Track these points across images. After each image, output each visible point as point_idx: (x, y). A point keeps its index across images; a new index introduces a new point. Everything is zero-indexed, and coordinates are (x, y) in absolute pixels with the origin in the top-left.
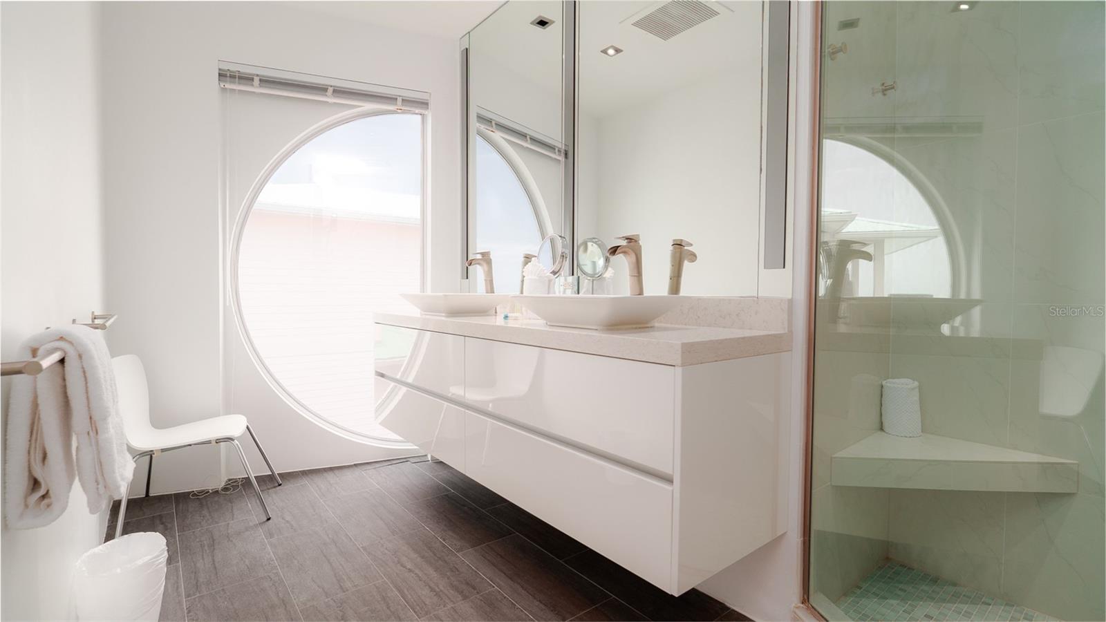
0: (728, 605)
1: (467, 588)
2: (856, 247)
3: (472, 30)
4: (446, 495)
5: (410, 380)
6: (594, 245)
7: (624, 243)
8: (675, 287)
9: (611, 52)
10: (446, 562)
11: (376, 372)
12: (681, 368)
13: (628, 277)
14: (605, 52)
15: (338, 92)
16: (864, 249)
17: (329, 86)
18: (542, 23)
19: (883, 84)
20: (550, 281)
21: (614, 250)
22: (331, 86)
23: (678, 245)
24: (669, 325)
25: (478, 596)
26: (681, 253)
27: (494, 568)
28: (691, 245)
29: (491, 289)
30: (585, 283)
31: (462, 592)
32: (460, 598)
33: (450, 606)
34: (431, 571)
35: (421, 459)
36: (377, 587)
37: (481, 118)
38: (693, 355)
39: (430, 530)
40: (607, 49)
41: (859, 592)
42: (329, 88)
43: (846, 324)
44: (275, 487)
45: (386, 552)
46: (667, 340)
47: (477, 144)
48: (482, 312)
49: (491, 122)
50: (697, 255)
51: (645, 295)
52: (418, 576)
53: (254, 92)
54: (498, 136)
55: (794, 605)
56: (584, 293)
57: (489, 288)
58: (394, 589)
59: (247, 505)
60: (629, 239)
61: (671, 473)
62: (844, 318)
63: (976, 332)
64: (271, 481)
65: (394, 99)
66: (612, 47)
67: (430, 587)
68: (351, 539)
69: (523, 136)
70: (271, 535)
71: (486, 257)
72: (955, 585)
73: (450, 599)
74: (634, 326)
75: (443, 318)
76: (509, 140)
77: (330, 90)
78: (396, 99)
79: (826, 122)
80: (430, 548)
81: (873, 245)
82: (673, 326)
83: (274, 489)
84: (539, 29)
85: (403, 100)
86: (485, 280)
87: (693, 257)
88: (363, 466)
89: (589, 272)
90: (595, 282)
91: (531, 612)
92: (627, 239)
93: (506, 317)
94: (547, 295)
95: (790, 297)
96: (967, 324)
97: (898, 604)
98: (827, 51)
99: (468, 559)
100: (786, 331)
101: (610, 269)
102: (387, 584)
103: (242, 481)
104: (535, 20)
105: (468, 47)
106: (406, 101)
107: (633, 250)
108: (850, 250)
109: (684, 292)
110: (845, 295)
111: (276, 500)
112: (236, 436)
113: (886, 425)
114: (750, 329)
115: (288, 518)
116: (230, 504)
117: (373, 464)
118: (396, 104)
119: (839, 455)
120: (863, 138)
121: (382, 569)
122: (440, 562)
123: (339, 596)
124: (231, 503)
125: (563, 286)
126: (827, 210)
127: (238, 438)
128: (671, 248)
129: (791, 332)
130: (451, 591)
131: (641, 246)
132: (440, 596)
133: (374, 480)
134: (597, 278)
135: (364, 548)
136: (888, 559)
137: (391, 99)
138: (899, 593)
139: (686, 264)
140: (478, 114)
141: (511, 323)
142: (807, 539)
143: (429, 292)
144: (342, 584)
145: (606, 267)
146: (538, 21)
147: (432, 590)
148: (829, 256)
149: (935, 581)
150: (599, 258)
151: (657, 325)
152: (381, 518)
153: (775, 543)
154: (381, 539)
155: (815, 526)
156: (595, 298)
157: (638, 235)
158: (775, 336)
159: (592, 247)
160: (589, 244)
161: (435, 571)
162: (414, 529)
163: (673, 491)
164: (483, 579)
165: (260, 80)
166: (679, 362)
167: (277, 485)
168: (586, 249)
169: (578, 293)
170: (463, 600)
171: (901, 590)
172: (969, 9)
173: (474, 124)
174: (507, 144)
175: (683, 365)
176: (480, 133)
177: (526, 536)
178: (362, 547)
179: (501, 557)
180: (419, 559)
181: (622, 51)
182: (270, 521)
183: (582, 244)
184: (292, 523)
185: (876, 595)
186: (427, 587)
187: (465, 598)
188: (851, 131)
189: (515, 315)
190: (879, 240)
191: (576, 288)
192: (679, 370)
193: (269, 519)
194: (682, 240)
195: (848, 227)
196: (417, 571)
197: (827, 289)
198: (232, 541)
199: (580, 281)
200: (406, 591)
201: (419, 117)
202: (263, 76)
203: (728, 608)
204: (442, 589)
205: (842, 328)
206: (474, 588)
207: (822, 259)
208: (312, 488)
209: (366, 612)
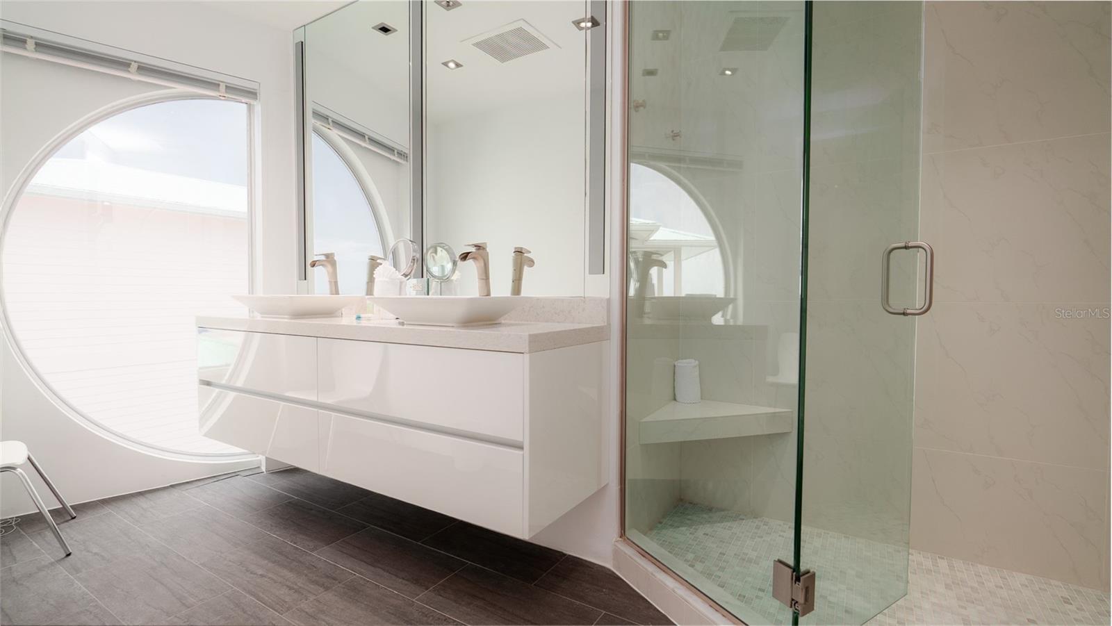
0: (564, 552)
1: (328, 580)
2: (654, 257)
3: (308, 24)
4: (290, 503)
5: (239, 384)
6: (444, 250)
7: (473, 250)
8: (517, 289)
9: (452, 65)
10: (300, 562)
11: (200, 380)
12: (528, 355)
13: (477, 280)
14: (446, 64)
15: (144, 69)
16: (660, 258)
17: (132, 61)
18: (385, 30)
19: (673, 131)
20: (401, 283)
21: (465, 257)
22: (135, 62)
23: (519, 252)
24: (512, 322)
25: (340, 585)
26: (521, 258)
27: (353, 559)
28: (530, 252)
29: (335, 290)
30: (434, 284)
31: (323, 585)
32: (322, 589)
33: (312, 598)
34: (285, 572)
35: (253, 471)
36: (227, 597)
37: (316, 114)
38: (539, 344)
39: (276, 536)
40: (448, 62)
41: (660, 526)
42: (133, 63)
43: (648, 318)
44: (67, 521)
45: (231, 564)
46: (515, 332)
47: (314, 142)
48: (329, 313)
49: (328, 119)
50: (535, 262)
51: (492, 295)
52: (272, 579)
53: (27, 57)
54: (335, 134)
55: (614, 540)
56: (433, 294)
57: (334, 288)
58: (247, 595)
59: (32, 545)
60: (478, 247)
61: (521, 440)
62: (649, 313)
63: (740, 322)
64: (62, 514)
65: (215, 84)
66: (453, 61)
67: (287, 586)
68: (184, 558)
69: (361, 136)
70: (77, 570)
71: (330, 259)
72: (723, 510)
73: (311, 592)
74: (488, 323)
75: (286, 320)
76: (346, 139)
77: (134, 66)
78: (219, 85)
79: (634, 150)
80: (280, 553)
81: (673, 252)
82: (517, 322)
83: (67, 523)
84: (381, 34)
85: (226, 86)
86: (329, 281)
87: (531, 263)
88: (183, 486)
89: (437, 275)
90: (443, 284)
91: (395, 589)
92: (476, 246)
93: (359, 318)
94: (399, 297)
95: (608, 297)
96: (734, 316)
97: (687, 530)
98: (632, 105)
99: (324, 556)
100: (606, 324)
101: (456, 272)
102: (238, 592)
103: (16, 521)
104: (378, 25)
105: (303, 41)
106: (229, 88)
107: (482, 257)
108: (651, 259)
109: (524, 293)
110: (648, 296)
111: (72, 534)
112: (19, 464)
113: (678, 397)
114: (579, 323)
115: (95, 550)
116: (6, 548)
117: (196, 483)
118: (219, 91)
119: (644, 420)
120: (662, 165)
121: (230, 580)
122: (295, 563)
123: (183, 612)
124: (7, 546)
125: (412, 287)
126: (634, 221)
127: (21, 466)
128: (513, 254)
129: (609, 324)
130: (312, 586)
131: (488, 253)
132: (300, 592)
133: (200, 498)
134: (445, 280)
135: (203, 565)
136: (681, 500)
137: (214, 85)
138: (688, 522)
139: (526, 269)
140: (313, 109)
141: (363, 323)
142: (623, 486)
143: (260, 293)
144: (184, 602)
145: (453, 271)
146: (381, 26)
147: (290, 588)
148: (637, 262)
149: (710, 510)
150: (448, 263)
151: (503, 322)
152: (217, 534)
153: (601, 492)
154: (222, 553)
155: (629, 476)
156: (445, 299)
157: (485, 243)
158: (598, 328)
159: (441, 253)
160: (439, 249)
161: (290, 572)
162: (259, 539)
163: (523, 455)
164: (343, 570)
165: (37, 44)
166: (527, 349)
167: (70, 518)
168: (436, 252)
169: (428, 294)
170: (325, 591)
171: (689, 519)
172: (731, 75)
173: (311, 121)
174: (342, 141)
175: (530, 352)
176: (316, 131)
177: (381, 527)
178: (201, 564)
179: (358, 548)
180: (270, 565)
181: (461, 66)
182: (70, 557)
183: (431, 247)
184: (103, 554)
185: (672, 526)
186: (285, 587)
187: (327, 589)
188: (653, 159)
189: (367, 315)
190: (676, 249)
191: (426, 289)
192: (527, 356)
193: (69, 555)
194: (522, 248)
195: (655, 235)
196: (270, 575)
197: (636, 290)
198: (22, 584)
199: (430, 284)
200: (261, 594)
201: (245, 105)
202: (40, 39)
203: (565, 555)
204: (302, 586)
205: (647, 322)
206: (335, 579)
207: (632, 265)
208: (119, 517)
209: (219, 620)
